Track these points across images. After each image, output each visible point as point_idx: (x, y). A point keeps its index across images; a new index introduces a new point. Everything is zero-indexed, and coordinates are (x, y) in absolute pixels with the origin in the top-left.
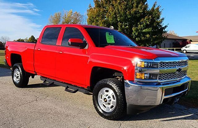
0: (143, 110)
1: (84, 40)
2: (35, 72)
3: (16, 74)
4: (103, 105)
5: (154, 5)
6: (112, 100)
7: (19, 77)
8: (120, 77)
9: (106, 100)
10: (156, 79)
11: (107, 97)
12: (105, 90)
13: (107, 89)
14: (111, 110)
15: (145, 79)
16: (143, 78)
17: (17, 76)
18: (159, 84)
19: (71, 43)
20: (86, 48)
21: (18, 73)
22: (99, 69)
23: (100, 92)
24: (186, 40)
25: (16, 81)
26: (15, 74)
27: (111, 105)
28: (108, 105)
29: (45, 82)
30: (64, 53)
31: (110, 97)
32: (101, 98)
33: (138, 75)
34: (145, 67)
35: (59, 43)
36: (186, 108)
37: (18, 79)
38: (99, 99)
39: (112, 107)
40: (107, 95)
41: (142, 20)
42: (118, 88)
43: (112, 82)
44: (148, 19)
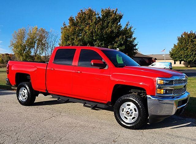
0: (160, 120)
1: (103, 61)
2: (46, 90)
3: (23, 93)
4: (125, 117)
5: (127, 25)
6: (134, 112)
7: (26, 96)
8: (136, 93)
9: (128, 113)
10: (172, 94)
11: (129, 110)
12: (126, 105)
13: (129, 103)
14: (133, 121)
15: (164, 94)
16: (162, 93)
17: (24, 94)
18: (173, 97)
19: (94, 63)
20: (106, 68)
21: (25, 91)
22: (120, 86)
23: (121, 106)
24: (152, 58)
25: (22, 99)
26: (20, 93)
27: (133, 116)
28: (130, 117)
29: (58, 99)
30: (82, 72)
31: (132, 110)
32: (123, 111)
33: (158, 91)
34: (164, 84)
35: (75, 63)
36: (182, 118)
37: (24, 98)
38: (121, 112)
39: (134, 118)
40: (129, 108)
41: (117, 39)
42: (140, 102)
43: (134, 97)
44: (123, 38)
